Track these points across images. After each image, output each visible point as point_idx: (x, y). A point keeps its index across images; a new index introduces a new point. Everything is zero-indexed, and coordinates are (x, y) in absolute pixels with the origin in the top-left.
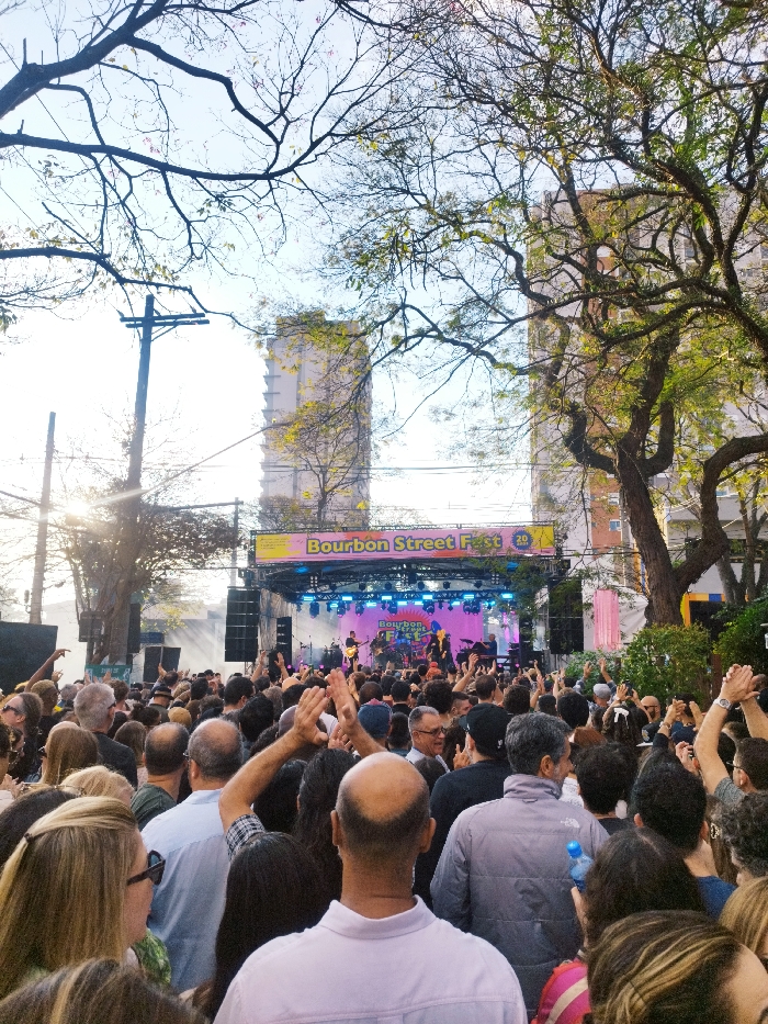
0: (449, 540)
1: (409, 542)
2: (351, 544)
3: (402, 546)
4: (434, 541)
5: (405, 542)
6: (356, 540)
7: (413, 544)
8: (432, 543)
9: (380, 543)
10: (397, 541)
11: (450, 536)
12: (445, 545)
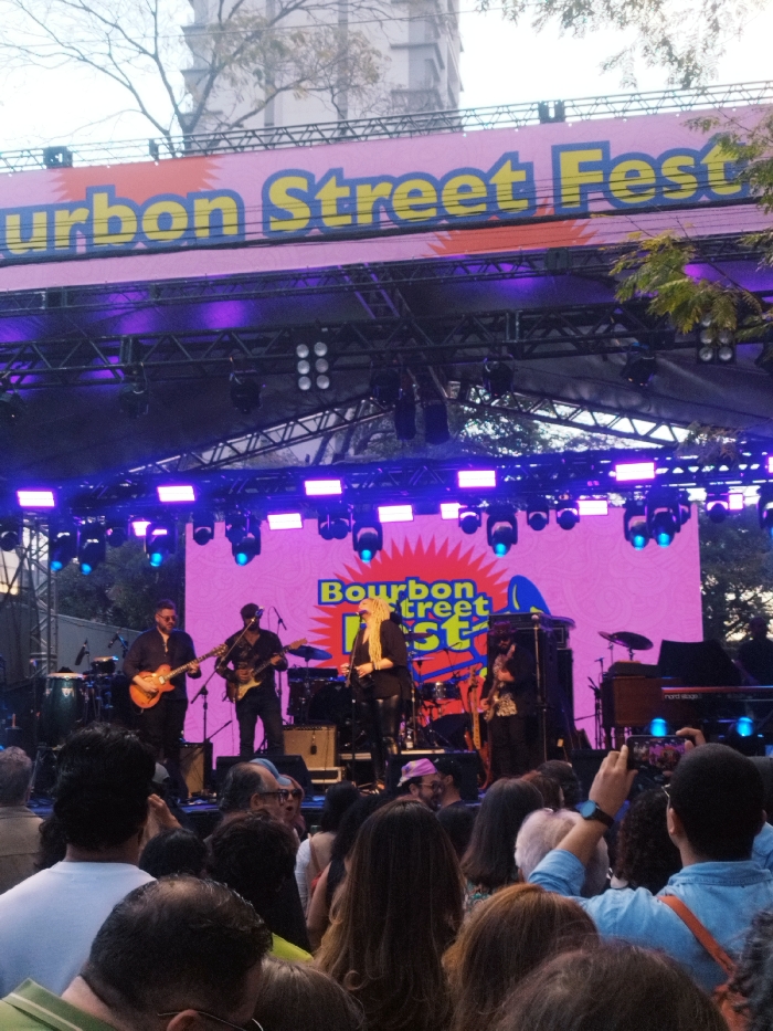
0: (506, 178)
1: (330, 194)
2: (80, 215)
3: (302, 211)
4: (439, 186)
5: (309, 198)
6: (100, 200)
7: (347, 206)
8: (429, 196)
9: (203, 207)
10: (278, 196)
11: (511, 158)
12: (491, 199)
